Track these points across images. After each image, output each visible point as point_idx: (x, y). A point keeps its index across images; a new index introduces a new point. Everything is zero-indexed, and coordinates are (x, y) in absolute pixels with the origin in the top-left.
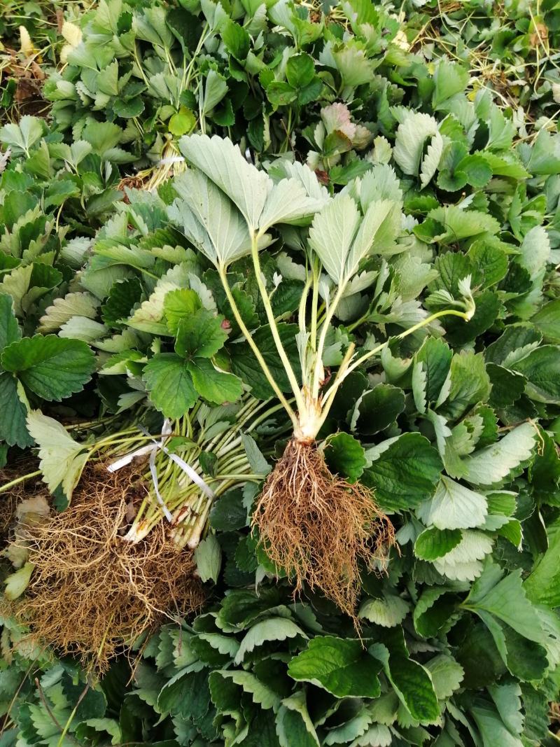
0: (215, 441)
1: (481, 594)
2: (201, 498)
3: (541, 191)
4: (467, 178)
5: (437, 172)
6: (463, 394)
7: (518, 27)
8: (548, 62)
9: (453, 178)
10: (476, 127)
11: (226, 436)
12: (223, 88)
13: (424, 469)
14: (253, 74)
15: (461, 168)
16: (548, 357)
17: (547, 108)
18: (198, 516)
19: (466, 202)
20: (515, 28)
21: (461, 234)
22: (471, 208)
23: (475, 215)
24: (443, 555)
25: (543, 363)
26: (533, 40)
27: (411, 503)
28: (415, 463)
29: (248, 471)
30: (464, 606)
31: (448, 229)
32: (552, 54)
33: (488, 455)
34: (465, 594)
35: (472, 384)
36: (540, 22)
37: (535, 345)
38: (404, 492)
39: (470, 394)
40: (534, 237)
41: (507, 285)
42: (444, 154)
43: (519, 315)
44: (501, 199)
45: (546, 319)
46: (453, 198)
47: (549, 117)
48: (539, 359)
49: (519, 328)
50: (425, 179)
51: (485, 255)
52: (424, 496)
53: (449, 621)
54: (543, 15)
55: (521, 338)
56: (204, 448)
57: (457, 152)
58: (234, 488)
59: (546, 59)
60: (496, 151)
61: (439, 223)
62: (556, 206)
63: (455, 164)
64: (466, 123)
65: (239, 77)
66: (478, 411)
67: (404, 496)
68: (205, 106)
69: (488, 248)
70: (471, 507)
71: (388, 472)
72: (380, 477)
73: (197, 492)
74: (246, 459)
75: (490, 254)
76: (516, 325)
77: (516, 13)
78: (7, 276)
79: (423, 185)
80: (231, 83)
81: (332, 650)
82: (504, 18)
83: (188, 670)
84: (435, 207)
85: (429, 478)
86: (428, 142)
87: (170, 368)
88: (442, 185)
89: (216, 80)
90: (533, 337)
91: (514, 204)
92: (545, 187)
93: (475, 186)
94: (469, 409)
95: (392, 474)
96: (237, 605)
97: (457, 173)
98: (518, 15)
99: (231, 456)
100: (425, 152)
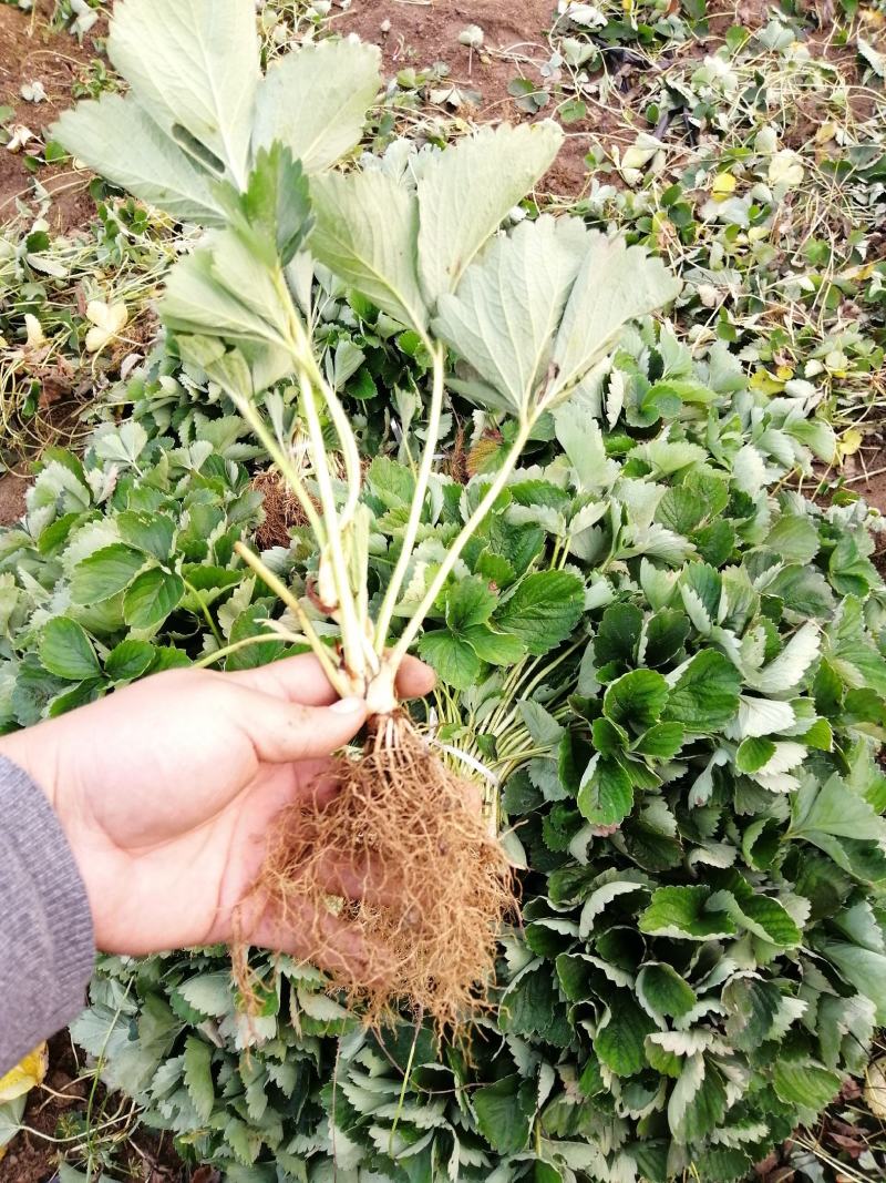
0: (486, 722)
1: (803, 814)
2: (488, 786)
3: (729, 409)
4: (659, 410)
5: (623, 410)
6: (739, 608)
7: (640, 228)
8: (685, 262)
9: (641, 413)
10: (646, 356)
11: (496, 716)
12: (360, 357)
13: (723, 686)
14: (386, 337)
15: (648, 401)
16: (794, 577)
17: (698, 314)
18: (490, 804)
19: (664, 435)
20: (635, 228)
21: (669, 469)
22: (670, 441)
23: (677, 446)
24: (764, 764)
25: (791, 584)
26: (661, 240)
27: (717, 726)
28: (713, 683)
29: (531, 746)
30: (789, 836)
31: (654, 466)
32: (686, 252)
33: (779, 663)
34: (788, 821)
35: (745, 596)
36: (664, 219)
37: (778, 567)
38: (707, 717)
39: (745, 607)
40: (744, 458)
41: (731, 512)
42: (626, 390)
43: (751, 541)
44: (693, 427)
45: (779, 542)
46: (648, 434)
47: (703, 324)
48: (785, 581)
49: (756, 553)
50: (613, 418)
51: (700, 486)
52: (728, 716)
53: (778, 855)
54: (665, 211)
55: (761, 563)
56: (477, 729)
57: (639, 387)
58: (517, 770)
59: (681, 259)
60: (676, 377)
61: (642, 462)
62: (750, 422)
63: (639, 398)
64: (635, 353)
65: (375, 343)
66: (757, 623)
67: (709, 721)
68: (337, 379)
69: (702, 478)
70: (779, 715)
71: (686, 702)
72: (680, 709)
73: (483, 780)
74: (527, 733)
75: (705, 484)
76: (752, 550)
77: (632, 212)
78: (236, 590)
79: (612, 426)
80: (368, 351)
81: (672, 907)
82: (620, 219)
83: (526, 971)
84: (635, 445)
85: (730, 693)
86: (607, 380)
87: (442, 644)
88: (632, 422)
89: (349, 351)
90: (774, 560)
91: (711, 428)
92: (732, 406)
93: (666, 417)
94: (748, 622)
95: (691, 703)
96: (561, 886)
97: (643, 408)
98: (635, 215)
99: (506, 736)
100: (607, 391)
